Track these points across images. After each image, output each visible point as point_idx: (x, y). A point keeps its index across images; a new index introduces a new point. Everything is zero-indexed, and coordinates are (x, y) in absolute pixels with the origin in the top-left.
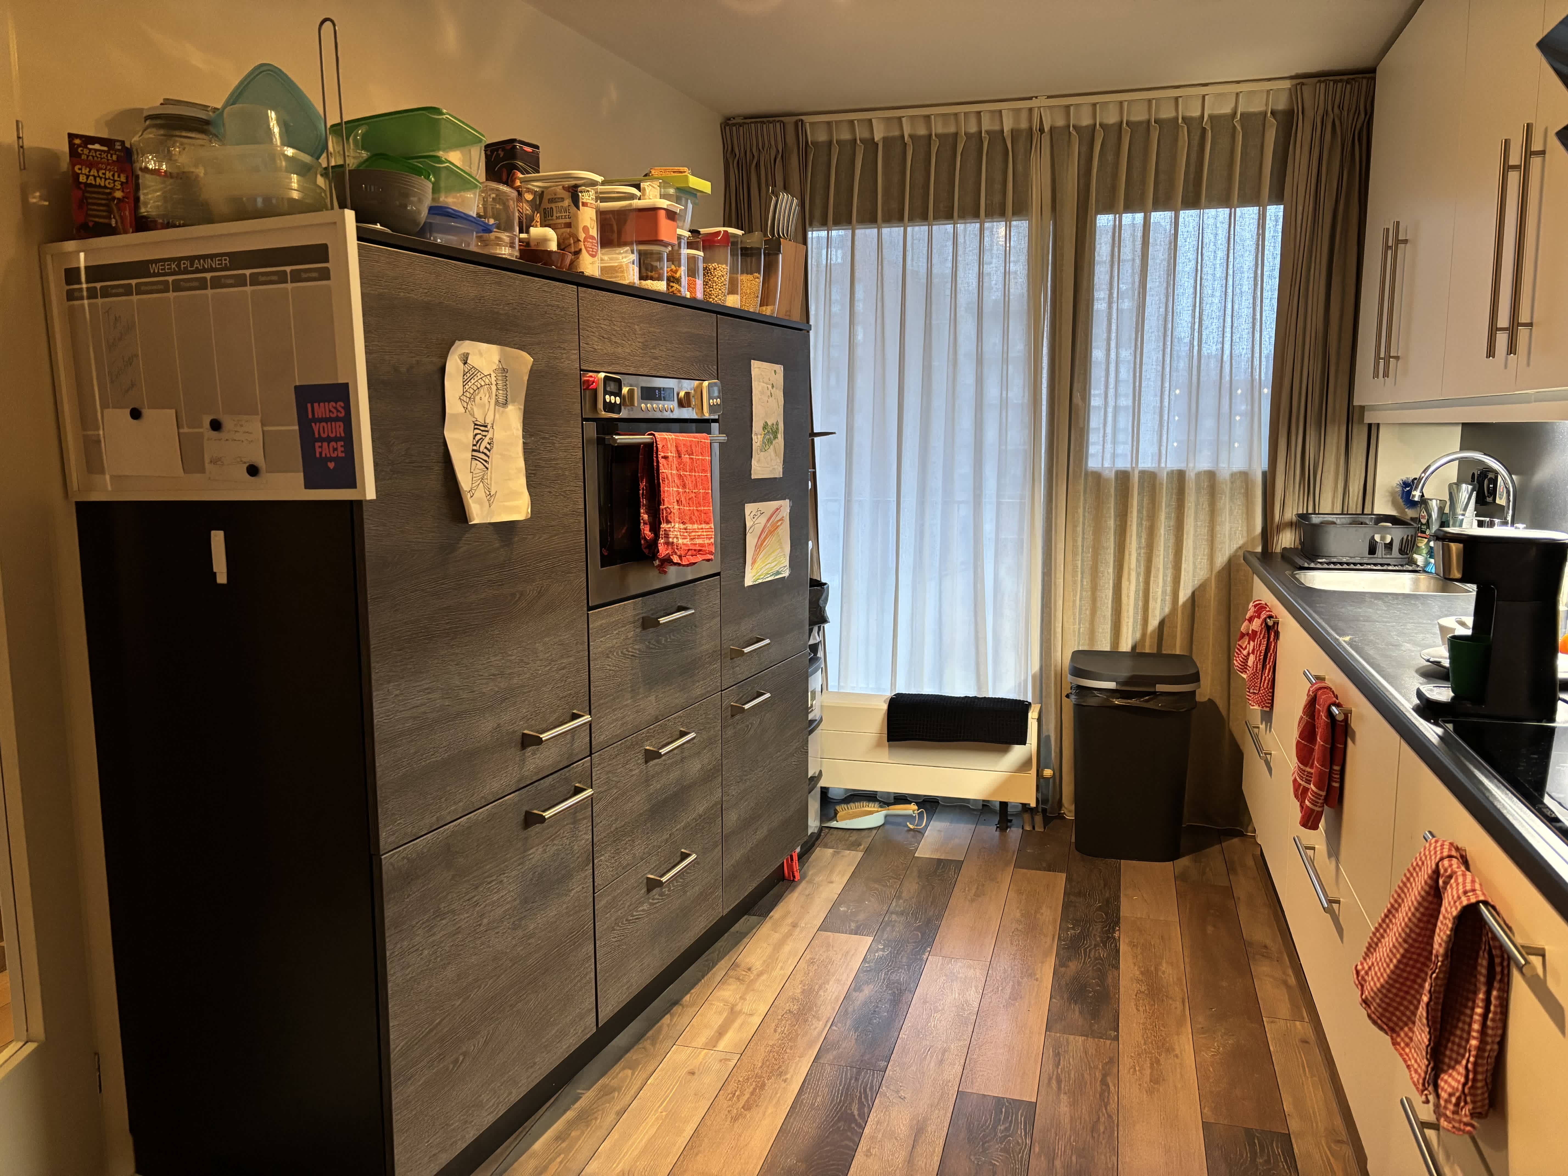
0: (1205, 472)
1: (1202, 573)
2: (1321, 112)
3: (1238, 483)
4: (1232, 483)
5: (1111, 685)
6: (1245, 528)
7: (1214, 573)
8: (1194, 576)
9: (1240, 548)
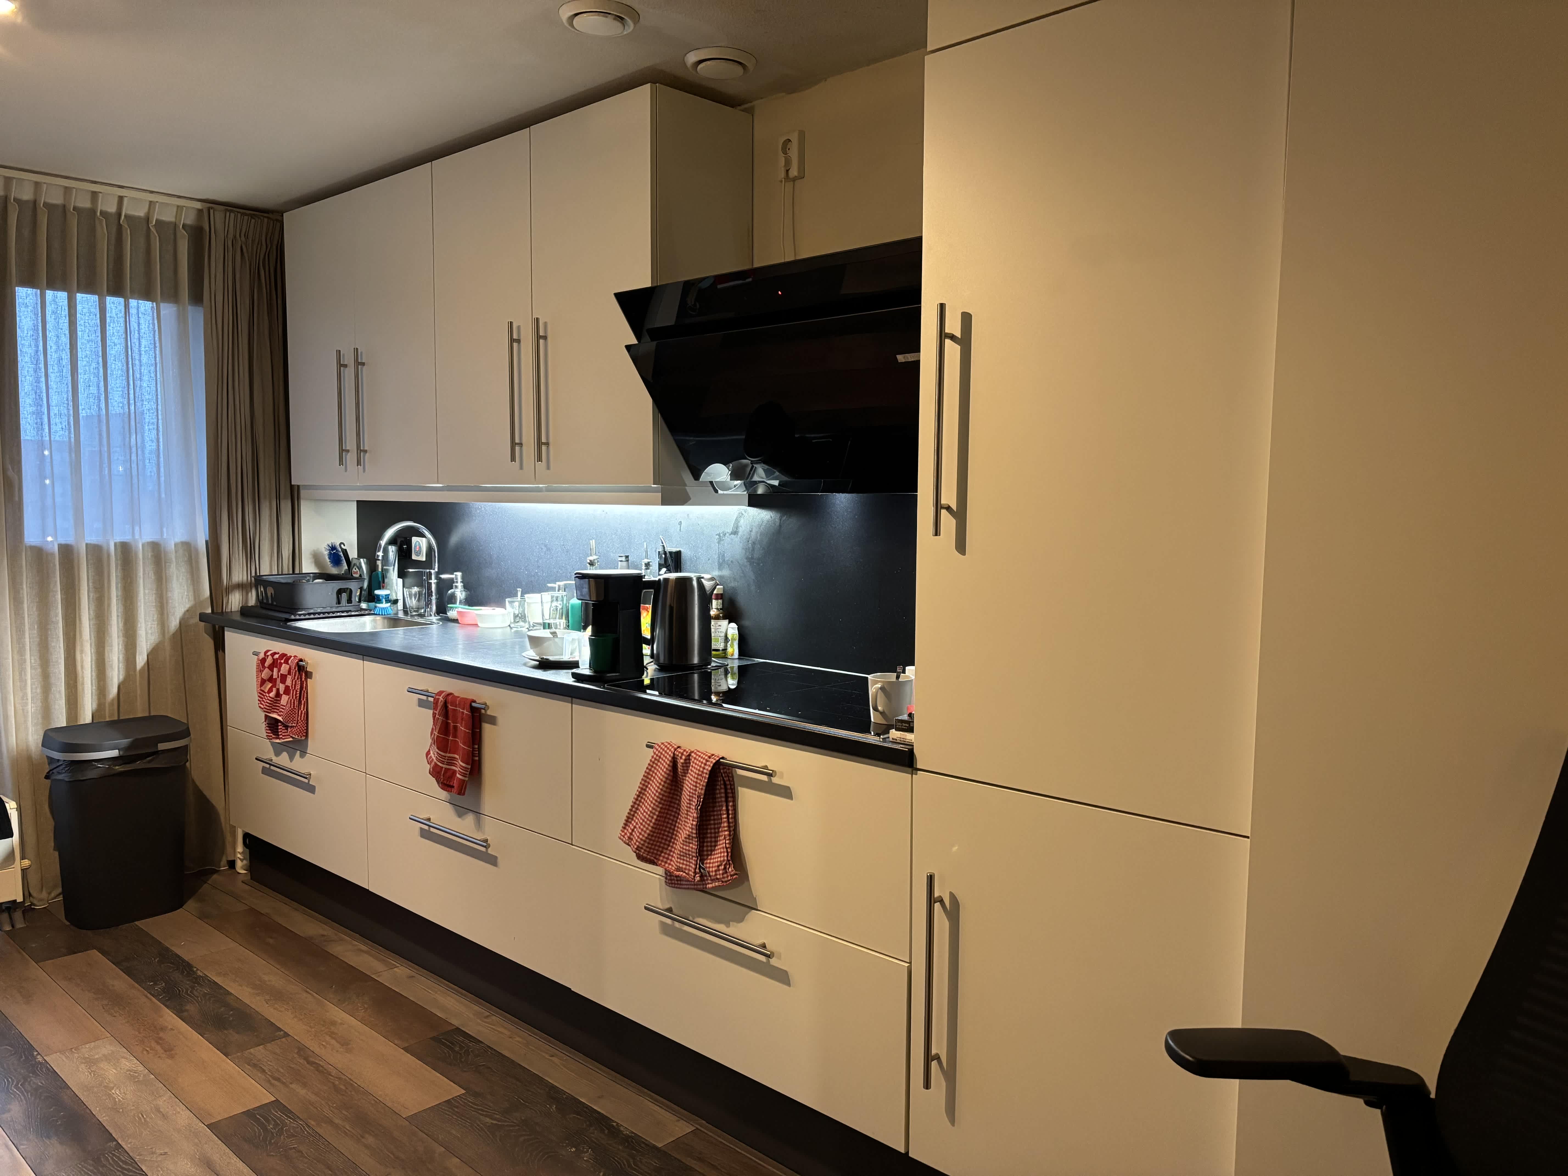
0: (148, 543)
1: (153, 638)
2: (231, 236)
3: (181, 551)
4: (176, 552)
5: (114, 753)
6: (191, 593)
7: (167, 636)
8: (147, 642)
9: (188, 611)
